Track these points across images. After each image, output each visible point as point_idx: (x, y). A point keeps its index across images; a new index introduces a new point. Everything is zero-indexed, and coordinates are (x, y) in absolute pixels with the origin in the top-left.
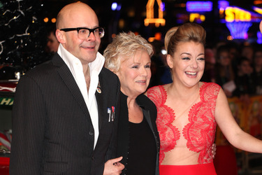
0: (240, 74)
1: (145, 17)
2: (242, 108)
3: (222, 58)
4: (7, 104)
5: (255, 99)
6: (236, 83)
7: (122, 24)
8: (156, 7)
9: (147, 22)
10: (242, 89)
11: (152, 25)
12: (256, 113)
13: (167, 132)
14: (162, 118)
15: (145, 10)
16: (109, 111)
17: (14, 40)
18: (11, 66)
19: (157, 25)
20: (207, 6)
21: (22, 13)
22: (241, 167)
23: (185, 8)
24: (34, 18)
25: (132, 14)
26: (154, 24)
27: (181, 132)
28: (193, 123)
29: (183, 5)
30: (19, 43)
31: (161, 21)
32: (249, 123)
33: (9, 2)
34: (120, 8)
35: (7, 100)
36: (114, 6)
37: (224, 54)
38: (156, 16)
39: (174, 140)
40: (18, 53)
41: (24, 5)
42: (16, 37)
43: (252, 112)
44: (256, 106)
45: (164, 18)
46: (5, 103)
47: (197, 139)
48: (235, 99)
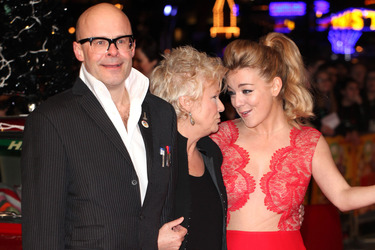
0: (346, 103)
1: (212, 25)
2: (349, 151)
3: (320, 81)
4: (17, 148)
5: (366, 138)
6: (341, 116)
7: (178, 34)
8: (226, 10)
9: (214, 31)
10: (348, 124)
11: (221, 36)
12: (368, 159)
13: (237, 181)
14: (230, 163)
15: (211, 15)
16: (162, 152)
17: (26, 59)
18: (23, 95)
19: (228, 36)
20: (298, 9)
21: (38, 20)
22: (347, 233)
23: (268, 12)
24: (55, 27)
25: (192, 21)
26: (224, 34)
27: (258, 182)
28: (275, 172)
29: (264, 8)
30: (33, 63)
31: (233, 30)
32: (359, 173)
33: (19, 6)
34: (175, 12)
35: (17, 143)
36: (168, 10)
37: (323, 76)
38: (227, 23)
39: (247, 193)
40: (32, 76)
41: (41, 9)
42: (29, 54)
43: (363, 157)
44: (368, 148)
45: (238, 25)
46: (14, 147)
47: (280, 194)
48: (339, 138)
